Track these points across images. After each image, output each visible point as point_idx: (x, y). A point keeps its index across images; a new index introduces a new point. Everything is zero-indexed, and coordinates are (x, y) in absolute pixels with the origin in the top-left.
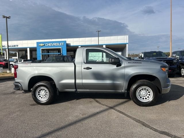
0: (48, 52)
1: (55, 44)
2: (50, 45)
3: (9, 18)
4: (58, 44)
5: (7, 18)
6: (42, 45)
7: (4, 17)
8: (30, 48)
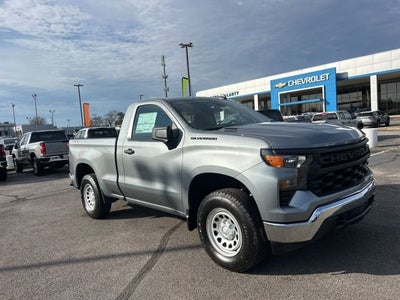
0: (300, 99)
1: (309, 80)
2: (297, 82)
3: (190, 45)
4: (316, 79)
5: (186, 46)
6: (281, 85)
7: (183, 46)
8: (259, 95)
